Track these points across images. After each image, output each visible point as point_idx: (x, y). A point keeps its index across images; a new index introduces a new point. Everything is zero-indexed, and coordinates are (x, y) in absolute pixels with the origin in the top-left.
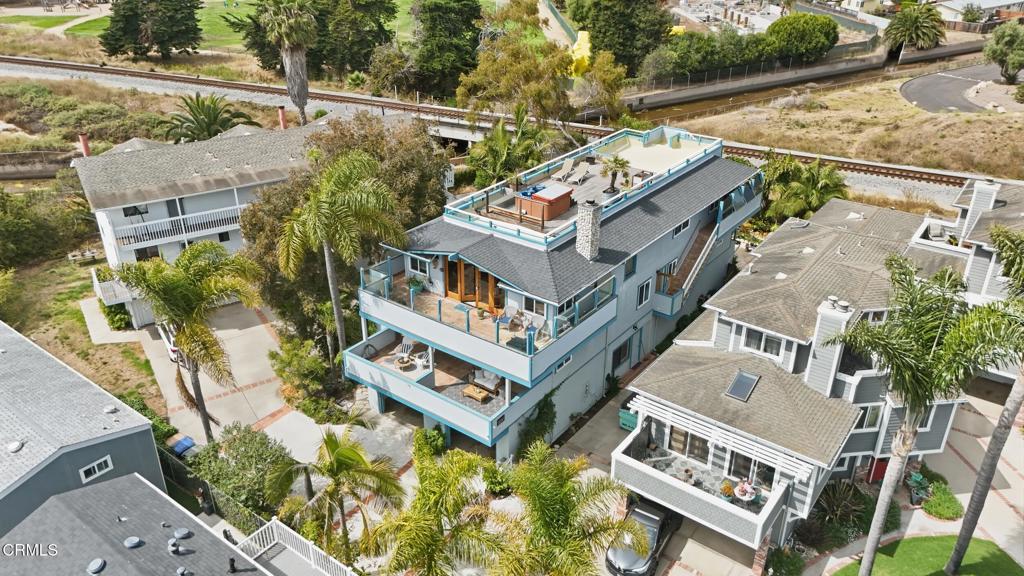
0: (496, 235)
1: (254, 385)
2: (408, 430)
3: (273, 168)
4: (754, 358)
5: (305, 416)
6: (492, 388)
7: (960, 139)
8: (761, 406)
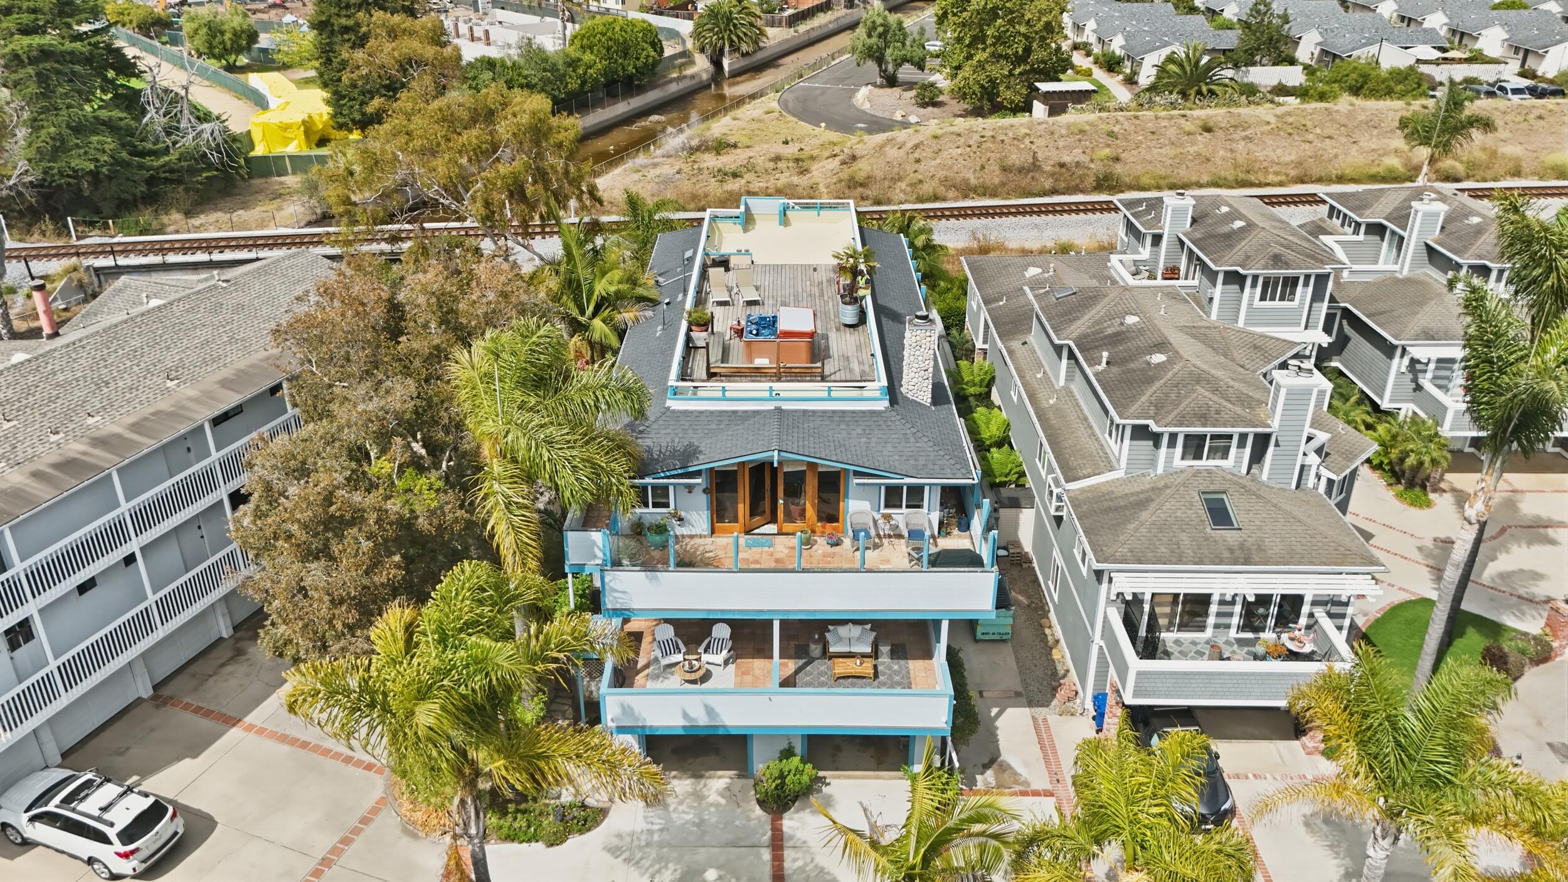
0: (786, 406)
1: (346, 841)
2: (718, 782)
3: (151, 410)
4: (1199, 472)
5: (515, 846)
6: (868, 650)
7: (938, 161)
8: (1260, 528)
